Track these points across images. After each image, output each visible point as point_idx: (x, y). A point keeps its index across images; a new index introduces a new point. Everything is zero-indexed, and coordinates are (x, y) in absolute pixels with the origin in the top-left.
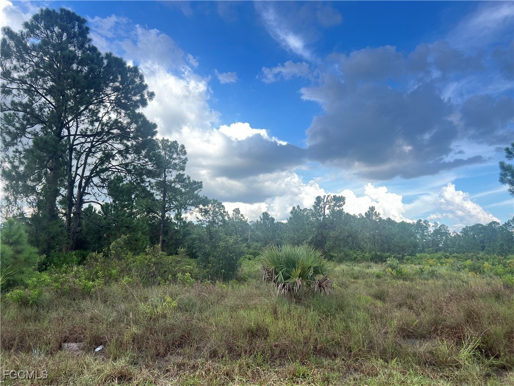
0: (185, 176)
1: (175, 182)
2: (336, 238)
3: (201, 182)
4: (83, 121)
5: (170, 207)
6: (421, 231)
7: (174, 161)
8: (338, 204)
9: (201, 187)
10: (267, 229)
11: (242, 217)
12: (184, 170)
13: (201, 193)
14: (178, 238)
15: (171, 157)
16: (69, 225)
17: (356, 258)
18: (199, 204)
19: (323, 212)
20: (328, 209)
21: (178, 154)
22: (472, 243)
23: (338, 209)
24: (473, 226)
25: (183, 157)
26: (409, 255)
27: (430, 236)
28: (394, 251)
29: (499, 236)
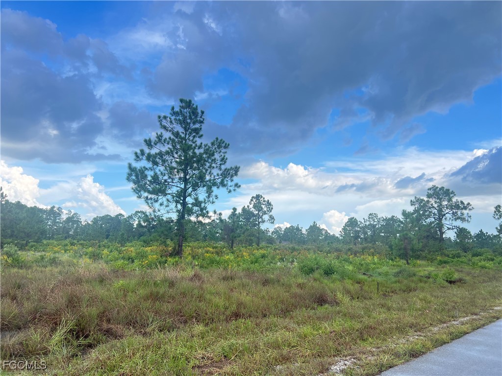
6: (53, 217)
22: (98, 232)
24: (103, 216)
26: (34, 242)
27: (62, 223)
28: (17, 237)
29: (122, 226)
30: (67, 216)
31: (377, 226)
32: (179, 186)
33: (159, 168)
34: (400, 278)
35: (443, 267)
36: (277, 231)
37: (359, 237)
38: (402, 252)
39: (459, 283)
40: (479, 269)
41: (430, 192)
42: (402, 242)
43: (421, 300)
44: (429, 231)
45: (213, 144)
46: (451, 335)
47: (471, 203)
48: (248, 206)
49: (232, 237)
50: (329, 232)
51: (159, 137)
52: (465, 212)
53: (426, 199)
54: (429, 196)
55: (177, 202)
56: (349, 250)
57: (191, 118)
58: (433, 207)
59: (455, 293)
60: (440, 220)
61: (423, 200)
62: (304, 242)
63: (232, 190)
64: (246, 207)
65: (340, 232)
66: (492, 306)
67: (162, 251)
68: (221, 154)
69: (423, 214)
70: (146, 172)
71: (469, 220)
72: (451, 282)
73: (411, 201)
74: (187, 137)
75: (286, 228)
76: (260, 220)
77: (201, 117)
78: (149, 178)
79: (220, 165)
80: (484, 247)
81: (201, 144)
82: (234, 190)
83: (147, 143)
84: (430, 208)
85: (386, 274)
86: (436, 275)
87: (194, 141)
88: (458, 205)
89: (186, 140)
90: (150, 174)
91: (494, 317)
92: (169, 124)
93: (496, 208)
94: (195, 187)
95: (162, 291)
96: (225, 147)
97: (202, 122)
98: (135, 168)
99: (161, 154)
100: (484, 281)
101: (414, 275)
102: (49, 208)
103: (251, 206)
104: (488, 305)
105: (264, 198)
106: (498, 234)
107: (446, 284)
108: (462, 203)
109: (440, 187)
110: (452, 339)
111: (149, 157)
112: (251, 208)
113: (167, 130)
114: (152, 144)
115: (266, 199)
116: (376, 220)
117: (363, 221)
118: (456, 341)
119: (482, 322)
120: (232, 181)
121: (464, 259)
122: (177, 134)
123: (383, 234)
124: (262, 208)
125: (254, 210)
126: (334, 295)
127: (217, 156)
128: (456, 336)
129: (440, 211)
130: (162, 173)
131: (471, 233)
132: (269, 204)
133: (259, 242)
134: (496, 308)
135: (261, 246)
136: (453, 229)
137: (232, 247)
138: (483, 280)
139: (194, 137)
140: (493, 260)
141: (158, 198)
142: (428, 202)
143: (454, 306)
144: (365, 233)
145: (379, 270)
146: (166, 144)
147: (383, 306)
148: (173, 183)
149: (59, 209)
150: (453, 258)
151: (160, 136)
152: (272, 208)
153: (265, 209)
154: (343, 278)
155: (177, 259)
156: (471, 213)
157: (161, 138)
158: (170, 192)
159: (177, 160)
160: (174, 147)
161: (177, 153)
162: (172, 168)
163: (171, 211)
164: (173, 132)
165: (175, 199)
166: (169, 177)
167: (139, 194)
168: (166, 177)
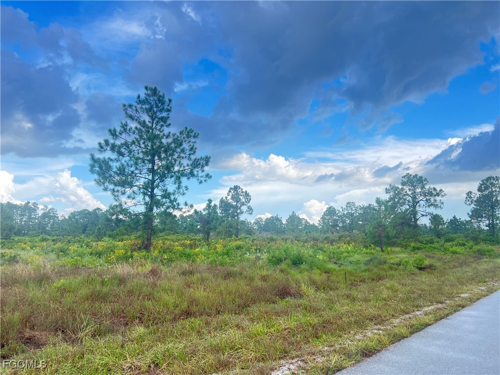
6: (28, 213)
22: (74, 227)
24: (80, 211)
27: (37, 219)
29: (100, 221)
30: (42, 212)
31: (355, 215)
32: (147, 177)
33: (124, 158)
34: (371, 267)
35: (416, 254)
36: (258, 222)
37: (337, 226)
38: (376, 239)
39: (428, 270)
40: (451, 254)
41: (404, 180)
42: (377, 230)
43: (388, 288)
44: (403, 218)
45: (181, 133)
46: (411, 328)
47: (443, 190)
48: (226, 198)
49: (208, 229)
50: (309, 221)
51: (124, 127)
52: (438, 198)
53: (400, 187)
54: (403, 184)
55: (144, 194)
56: (326, 238)
57: (157, 107)
58: (408, 195)
59: (424, 280)
60: (415, 207)
61: (398, 188)
62: (283, 232)
63: (203, 181)
64: (224, 198)
65: (319, 221)
66: (458, 293)
67: (133, 245)
68: (191, 143)
69: (398, 202)
70: (111, 163)
71: (442, 206)
72: (420, 269)
73: (386, 189)
74: (154, 126)
75: (267, 218)
76: (239, 211)
77: (168, 105)
78: (115, 169)
79: (190, 154)
80: (457, 233)
81: (169, 133)
82: (205, 181)
83: (111, 133)
84: (404, 195)
85: (358, 262)
86: (406, 262)
87: (161, 130)
88: (431, 192)
89: (153, 130)
90: (115, 165)
91: (459, 306)
92: (134, 112)
93: (468, 194)
94: (162, 178)
95: (105, 290)
96: (195, 137)
97: (169, 110)
98: (99, 159)
99: (126, 144)
100: (455, 267)
101: (385, 262)
102: (24, 203)
103: (229, 198)
104: (455, 291)
105: (242, 189)
106: (470, 219)
107: (417, 271)
108: (435, 189)
109: (413, 174)
110: (412, 333)
111: (113, 148)
112: (229, 200)
113: (133, 119)
114: (117, 134)
115: (244, 190)
116: (354, 209)
117: (341, 210)
118: (416, 334)
119: (446, 312)
120: (203, 171)
121: (436, 245)
122: (143, 124)
123: (361, 223)
124: (240, 199)
125: (232, 201)
126: (299, 287)
127: (185, 146)
128: (415, 329)
129: (414, 198)
130: (128, 164)
131: (444, 219)
132: (247, 195)
133: (238, 233)
134: (463, 295)
135: (239, 237)
136: (426, 216)
137: (208, 240)
138: (454, 265)
139: (162, 126)
140: (464, 245)
141: (125, 190)
142: (402, 189)
143: (421, 294)
144: (344, 222)
145: (351, 259)
146: (131, 134)
147: (348, 297)
149: (34, 204)
150: (426, 244)
151: (125, 125)
152: (250, 199)
153: (243, 200)
154: (311, 268)
155: (144, 253)
156: (443, 199)
157: (125, 127)
158: (138, 184)
159: (144, 150)
160: (141, 137)
161: (144, 143)
162: (138, 159)
163: (139, 204)
164: (139, 121)
165: (142, 191)
166: (137, 169)
167: (104, 186)
168: (133, 169)
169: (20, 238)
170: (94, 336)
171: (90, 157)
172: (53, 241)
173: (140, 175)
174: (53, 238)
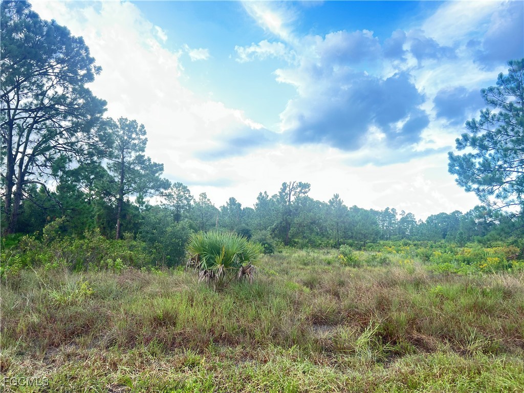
0: (146, 158)
1: (133, 163)
2: (300, 225)
3: (162, 165)
4: (26, 94)
5: (128, 189)
6: (389, 218)
7: (133, 141)
8: (303, 191)
9: (162, 169)
10: (233, 215)
11: (208, 202)
12: (143, 151)
13: (163, 176)
14: (136, 222)
15: (130, 137)
16: (9, 206)
17: (321, 244)
18: (159, 187)
19: (288, 198)
20: (293, 195)
21: (137, 134)
22: (433, 231)
23: (303, 195)
24: (438, 215)
25: (143, 137)
26: (371, 242)
27: (397, 224)
28: (356, 239)
29: (461, 224)
30: (401, 217)
32: (520, 170)
33: (489, 152)
51: (485, 116)
55: (519, 191)
67: (508, 253)
70: (473, 160)
78: (478, 166)
83: (470, 126)
90: (478, 162)
92: (497, 96)
95: (490, 302)
98: (458, 157)
99: (489, 136)
102: (384, 209)
111: (474, 143)
113: (496, 105)
114: (477, 125)
122: (510, 107)
130: (493, 157)
141: (492, 189)
146: (494, 122)
148: (512, 168)
149: (393, 210)
151: (486, 113)
157: (487, 116)
158: (508, 179)
159: (513, 138)
160: (508, 123)
161: (513, 130)
162: (506, 150)
163: (512, 203)
164: (504, 105)
165: (515, 187)
166: (505, 162)
167: (466, 187)
168: (500, 163)
169: (384, 242)
170: (485, 352)
171: (448, 156)
172: (415, 245)
173: (512, 169)
174: (414, 243)
